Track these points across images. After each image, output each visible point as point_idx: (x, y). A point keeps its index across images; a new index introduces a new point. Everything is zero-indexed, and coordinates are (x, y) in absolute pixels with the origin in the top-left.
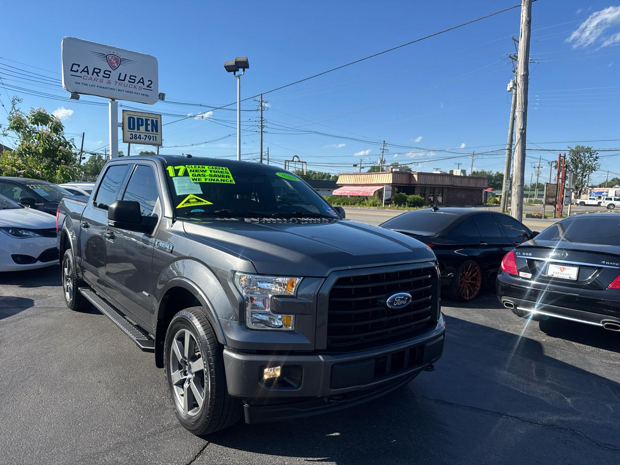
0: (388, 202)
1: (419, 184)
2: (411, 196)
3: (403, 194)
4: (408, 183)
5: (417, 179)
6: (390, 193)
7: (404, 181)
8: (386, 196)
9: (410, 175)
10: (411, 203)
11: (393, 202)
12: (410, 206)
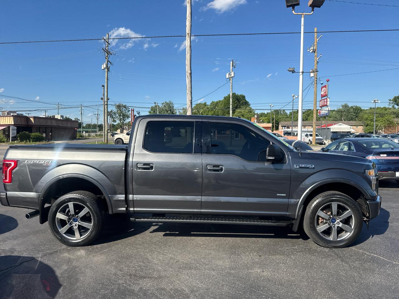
0: (14, 139)
1: (36, 125)
2: (33, 134)
3: (27, 132)
4: (26, 124)
5: (33, 122)
6: (15, 132)
7: (23, 123)
8: (12, 134)
9: (27, 119)
10: (34, 138)
11: (18, 138)
12: (33, 141)
